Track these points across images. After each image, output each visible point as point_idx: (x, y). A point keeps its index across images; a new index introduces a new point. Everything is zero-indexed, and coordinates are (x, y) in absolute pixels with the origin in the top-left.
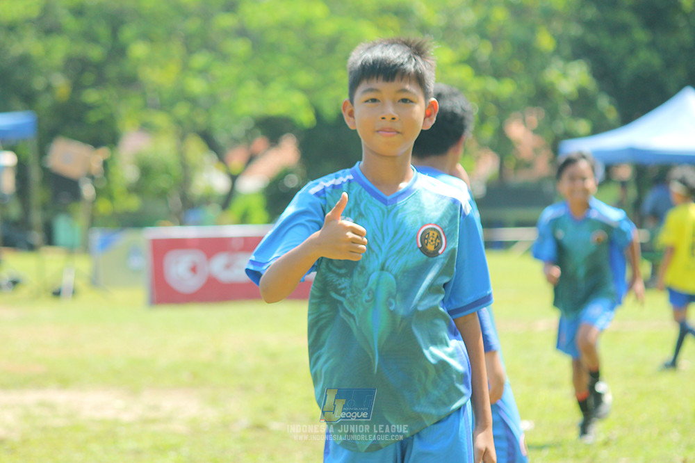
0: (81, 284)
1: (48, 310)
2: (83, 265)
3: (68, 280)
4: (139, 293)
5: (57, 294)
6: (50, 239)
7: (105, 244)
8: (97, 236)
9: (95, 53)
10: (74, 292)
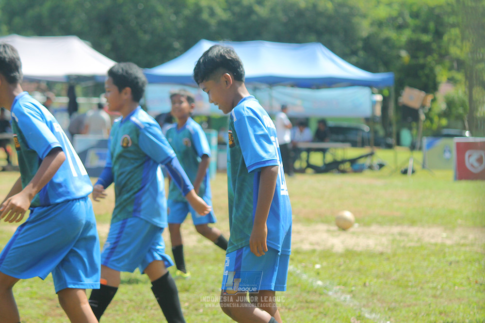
0: (418, 167)
1: (399, 181)
2: (418, 155)
3: (410, 165)
4: (451, 173)
5: (405, 172)
6: (399, 143)
7: (430, 145)
8: (425, 141)
9: (426, 38)
10: (413, 172)
